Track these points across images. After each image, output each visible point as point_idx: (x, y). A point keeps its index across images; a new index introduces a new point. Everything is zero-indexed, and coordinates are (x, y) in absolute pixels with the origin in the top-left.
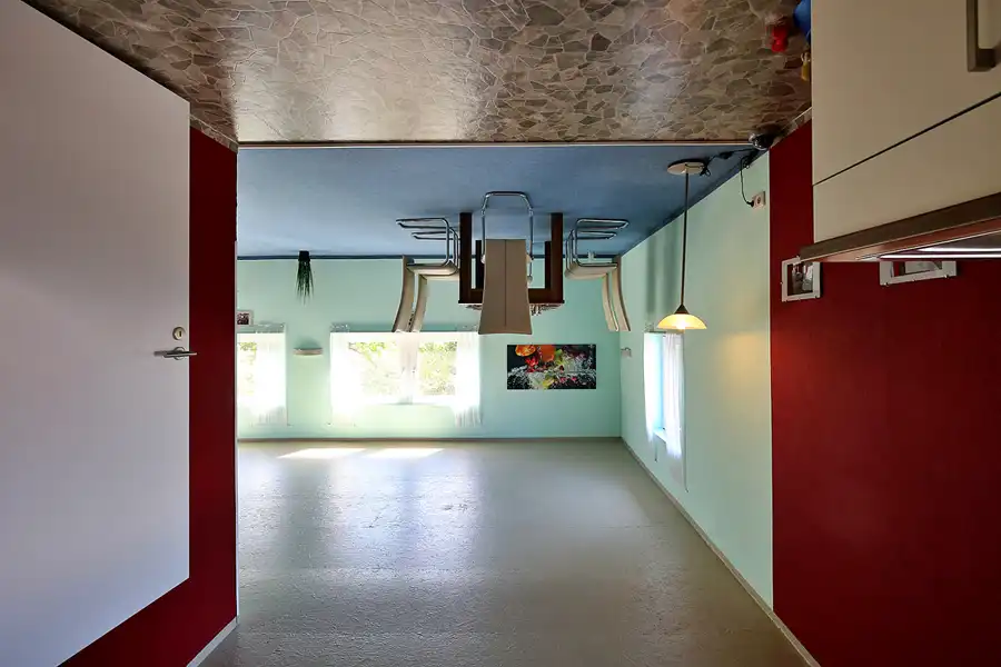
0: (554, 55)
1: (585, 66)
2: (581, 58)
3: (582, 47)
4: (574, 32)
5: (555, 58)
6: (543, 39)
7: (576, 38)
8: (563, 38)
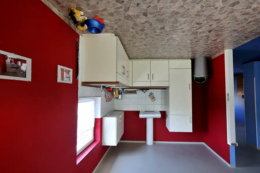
0: (159, 11)
1: (148, 7)
2: (150, 10)
3: (150, 13)
4: (153, 17)
5: (158, 9)
6: (161, 15)
7: (152, 16)
8: (156, 16)
